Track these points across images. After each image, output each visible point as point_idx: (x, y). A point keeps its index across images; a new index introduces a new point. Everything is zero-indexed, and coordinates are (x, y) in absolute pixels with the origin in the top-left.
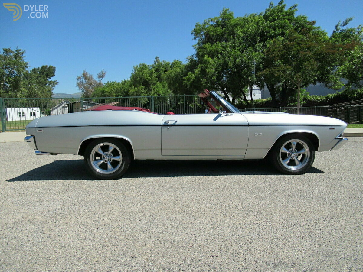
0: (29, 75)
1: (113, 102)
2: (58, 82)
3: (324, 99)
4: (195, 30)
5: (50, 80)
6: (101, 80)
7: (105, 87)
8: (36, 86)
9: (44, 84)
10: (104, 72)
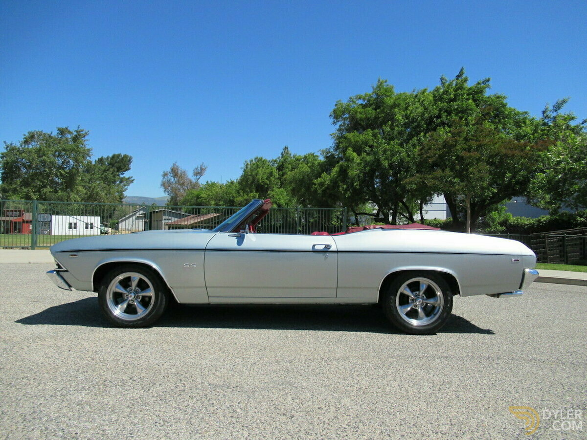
0: (92, 167)
1: (212, 213)
2: (134, 180)
3: (534, 223)
4: (334, 111)
5: (121, 176)
6: (199, 179)
7: (202, 189)
8: (99, 184)
9: (113, 182)
10: (203, 168)
